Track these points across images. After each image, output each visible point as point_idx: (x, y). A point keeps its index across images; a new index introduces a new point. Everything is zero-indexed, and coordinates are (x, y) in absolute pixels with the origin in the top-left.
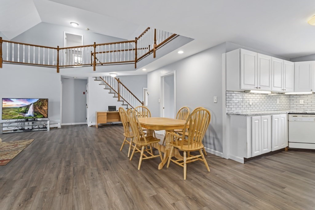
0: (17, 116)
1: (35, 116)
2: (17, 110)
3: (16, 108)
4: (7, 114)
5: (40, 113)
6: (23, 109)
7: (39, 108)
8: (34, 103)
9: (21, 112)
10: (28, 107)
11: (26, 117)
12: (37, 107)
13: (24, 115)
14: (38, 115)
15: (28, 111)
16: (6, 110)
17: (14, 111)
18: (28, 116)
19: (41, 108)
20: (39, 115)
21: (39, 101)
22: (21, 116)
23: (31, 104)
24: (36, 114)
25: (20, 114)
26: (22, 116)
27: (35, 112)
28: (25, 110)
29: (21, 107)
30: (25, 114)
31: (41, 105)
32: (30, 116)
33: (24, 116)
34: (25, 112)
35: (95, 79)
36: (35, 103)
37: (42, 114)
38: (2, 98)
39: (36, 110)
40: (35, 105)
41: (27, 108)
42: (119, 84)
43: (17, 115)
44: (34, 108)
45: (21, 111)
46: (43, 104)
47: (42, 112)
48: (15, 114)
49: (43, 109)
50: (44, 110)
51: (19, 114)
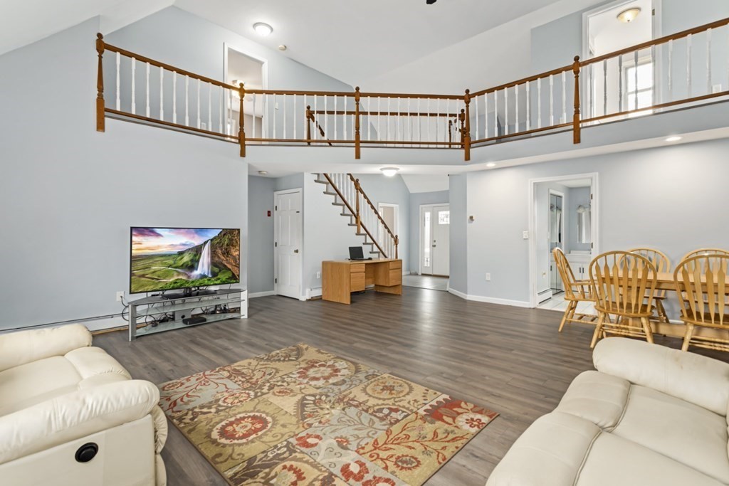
0: (172, 280)
1: (214, 275)
2: (171, 262)
3: (170, 255)
4: (143, 276)
5: (225, 266)
6: (186, 258)
7: (223, 254)
8: (212, 240)
9: (182, 265)
10: (198, 250)
11: (194, 279)
12: (220, 251)
13: (189, 274)
14: (220, 271)
15: (198, 261)
16: (140, 264)
17: (163, 264)
18: (197, 276)
19: (228, 253)
20: (224, 273)
21: (224, 235)
22: (180, 277)
23: (205, 243)
24: (216, 270)
25: (179, 273)
26: (184, 278)
27: (214, 264)
28: (192, 260)
29: (181, 253)
30: (191, 272)
31: (227, 245)
32: (203, 276)
33: (189, 277)
34: (192, 266)
35: (316, 177)
36: (215, 238)
37: (230, 270)
38: (132, 228)
39: (216, 259)
40: (215, 244)
41: (195, 256)
42: (357, 192)
43: (172, 276)
44: (213, 253)
45: (181, 263)
46: (231, 240)
47: (229, 263)
48: (166, 275)
49: (232, 255)
50: (234, 257)
51: (176, 273)
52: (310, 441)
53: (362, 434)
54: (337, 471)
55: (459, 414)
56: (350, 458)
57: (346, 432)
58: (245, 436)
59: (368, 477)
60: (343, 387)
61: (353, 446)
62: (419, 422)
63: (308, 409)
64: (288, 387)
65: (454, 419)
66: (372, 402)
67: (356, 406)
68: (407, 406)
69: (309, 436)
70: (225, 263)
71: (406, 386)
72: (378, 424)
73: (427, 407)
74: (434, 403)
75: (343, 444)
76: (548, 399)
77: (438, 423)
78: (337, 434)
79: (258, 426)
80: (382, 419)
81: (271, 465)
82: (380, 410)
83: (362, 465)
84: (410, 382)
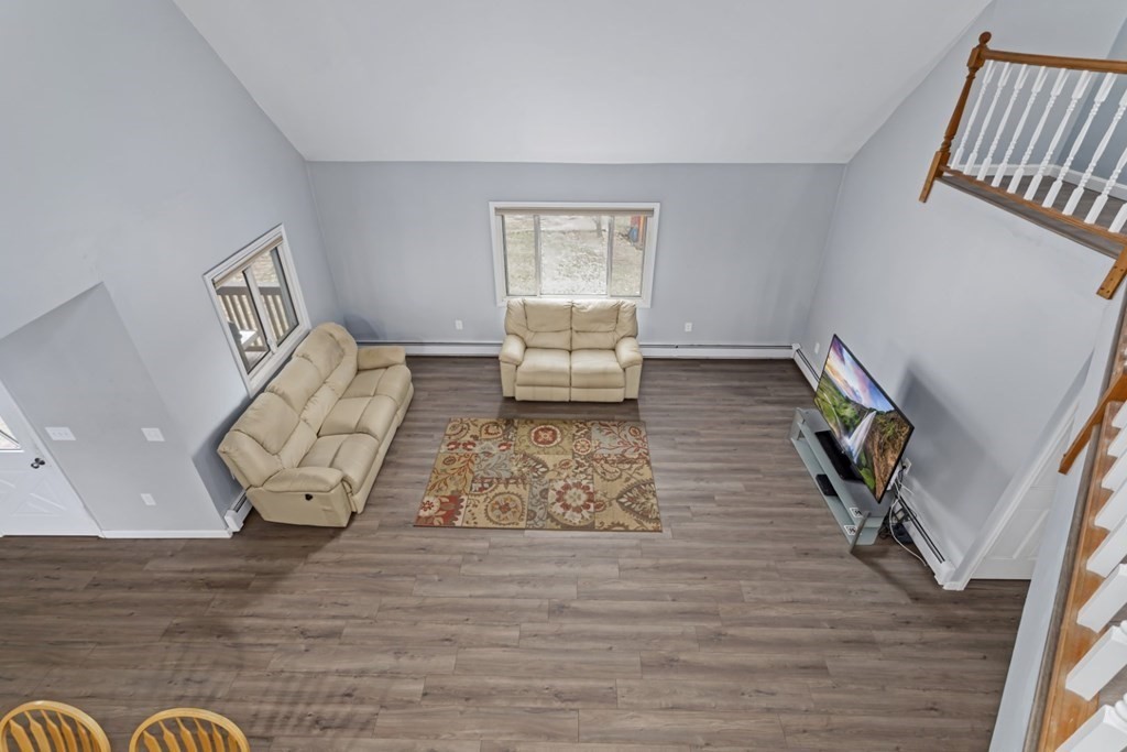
1: (859, 464)
2: (837, 402)
3: (840, 393)
5: (873, 467)
6: (849, 411)
7: (879, 447)
8: (878, 413)
9: (842, 417)
11: (843, 446)
12: (877, 439)
13: (843, 436)
14: (866, 466)
15: (855, 429)
17: (832, 398)
18: (846, 445)
19: (884, 450)
20: (867, 473)
21: (892, 419)
22: (836, 429)
23: (871, 411)
24: (863, 459)
25: (837, 424)
26: (838, 434)
27: (864, 448)
28: (851, 420)
29: (848, 400)
30: (846, 434)
31: (889, 438)
32: (851, 453)
33: (841, 439)
34: (849, 428)
36: (881, 414)
37: (875, 478)
38: (834, 335)
39: (870, 444)
40: (876, 423)
41: (856, 417)
43: (832, 420)
44: (871, 432)
45: (845, 412)
46: (895, 436)
47: (879, 468)
48: (830, 414)
49: (886, 460)
50: (887, 467)
51: (835, 420)
52: (504, 447)
53: (484, 464)
54: (476, 442)
55: (441, 509)
56: (477, 450)
57: (493, 461)
58: (536, 433)
59: (461, 446)
60: (536, 491)
61: (482, 456)
62: (460, 488)
63: (532, 463)
64: (570, 471)
65: (442, 503)
66: (501, 488)
67: (507, 480)
68: (477, 498)
69: (508, 449)
70: (875, 460)
71: (494, 519)
72: (481, 473)
73: (464, 504)
74: (462, 510)
75: (488, 454)
76: (374, 570)
77: (449, 494)
78: (496, 457)
79: (540, 440)
80: (482, 478)
81: (504, 431)
82: (490, 484)
83: (469, 450)
84: (495, 526)
